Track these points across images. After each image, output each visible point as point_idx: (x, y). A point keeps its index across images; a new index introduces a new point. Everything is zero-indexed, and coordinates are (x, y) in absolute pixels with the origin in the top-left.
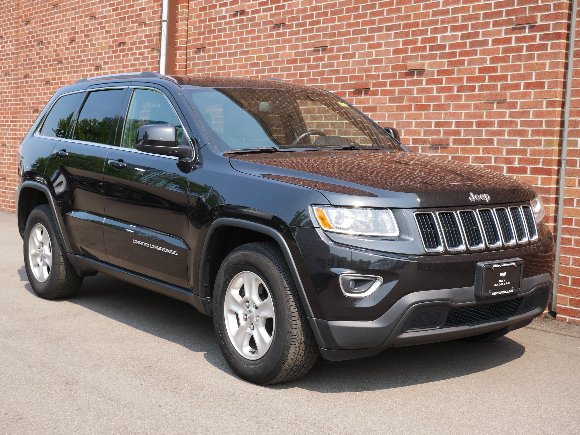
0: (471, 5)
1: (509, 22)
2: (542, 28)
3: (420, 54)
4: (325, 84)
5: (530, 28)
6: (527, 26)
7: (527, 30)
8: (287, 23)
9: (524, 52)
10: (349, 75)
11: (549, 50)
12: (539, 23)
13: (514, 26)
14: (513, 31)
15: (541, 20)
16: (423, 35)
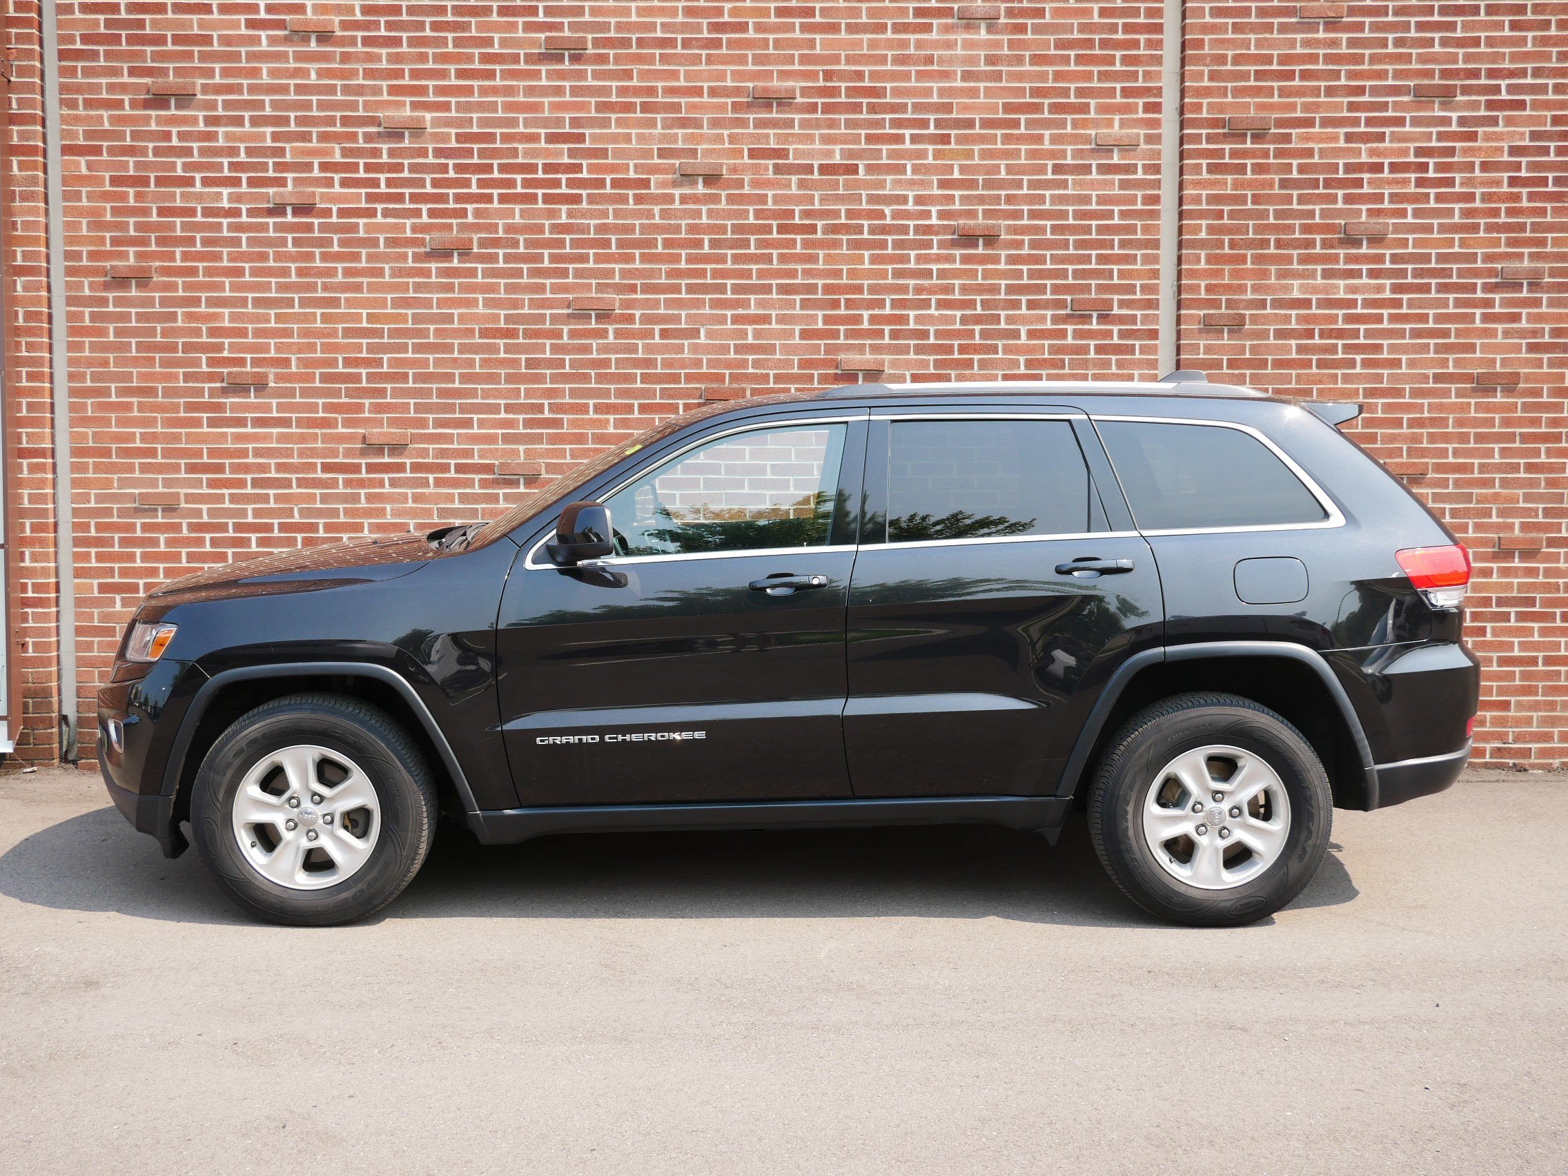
0: (980, 268)
1: (1060, 304)
2: (1121, 319)
3: (868, 342)
4: (612, 387)
5: (1100, 317)
6: (1095, 315)
7: (1094, 321)
8: (475, 250)
9: (1092, 355)
10: (683, 372)
11: (1137, 356)
12: (1116, 311)
13: (1068, 311)
14: (1067, 319)
15: (1120, 307)
16: (873, 309)
